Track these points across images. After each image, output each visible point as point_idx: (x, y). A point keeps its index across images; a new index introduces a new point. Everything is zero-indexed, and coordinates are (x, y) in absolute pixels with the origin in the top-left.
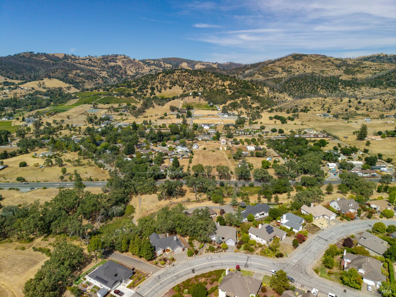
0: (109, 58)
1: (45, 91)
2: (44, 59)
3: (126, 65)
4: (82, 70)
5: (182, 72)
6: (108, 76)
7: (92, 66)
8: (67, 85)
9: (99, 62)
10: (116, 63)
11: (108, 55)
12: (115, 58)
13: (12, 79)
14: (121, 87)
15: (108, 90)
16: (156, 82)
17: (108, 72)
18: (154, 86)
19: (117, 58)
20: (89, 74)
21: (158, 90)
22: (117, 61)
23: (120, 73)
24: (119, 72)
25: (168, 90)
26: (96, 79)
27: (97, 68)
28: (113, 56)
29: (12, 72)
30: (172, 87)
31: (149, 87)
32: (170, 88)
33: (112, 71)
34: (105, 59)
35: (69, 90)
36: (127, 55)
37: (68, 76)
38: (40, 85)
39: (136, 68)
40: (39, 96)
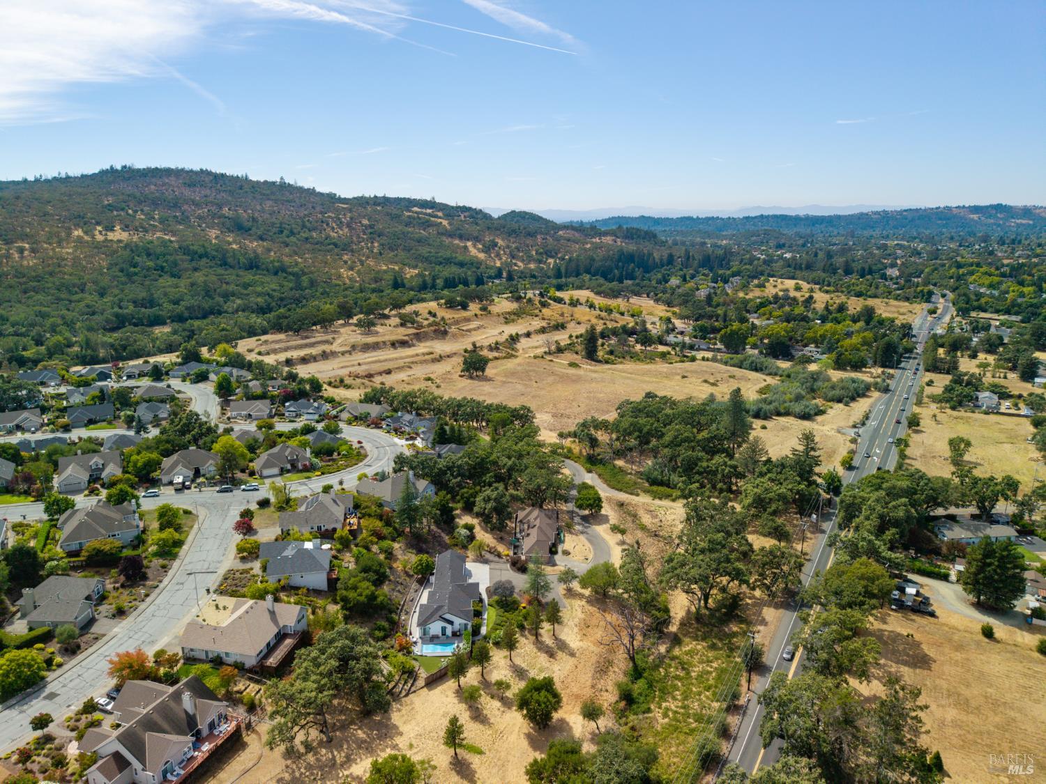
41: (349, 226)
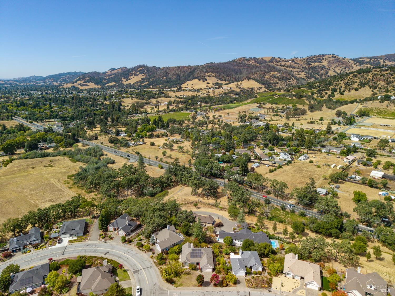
0: (315, 59)
1: (238, 90)
2: (252, 63)
3: (332, 65)
4: (280, 71)
5: (382, 70)
6: (306, 77)
7: (292, 67)
8: (260, 86)
9: (301, 63)
10: (321, 64)
11: (315, 55)
12: (321, 58)
13: (222, 80)
14: (303, 88)
15: (289, 91)
16: (342, 82)
17: (307, 73)
18: (337, 87)
19: (324, 58)
20: (284, 75)
21: (340, 92)
22: (323, 61)
23: (321, 73)
24: (319, 72)
25: (353, 92)
26: (290, 79)
27: (296, 69)
28: (321, 55)
29: (223, 75)
30: (360, 88)
31: (330, 89)
32: (357, 90)
33: (312, 72)
34: (310, 60)
35: (259, 90)
36: (336, 54)
37: (264, 78)
38: (237, 86)
39: (342, 68)
40: (232, 95)
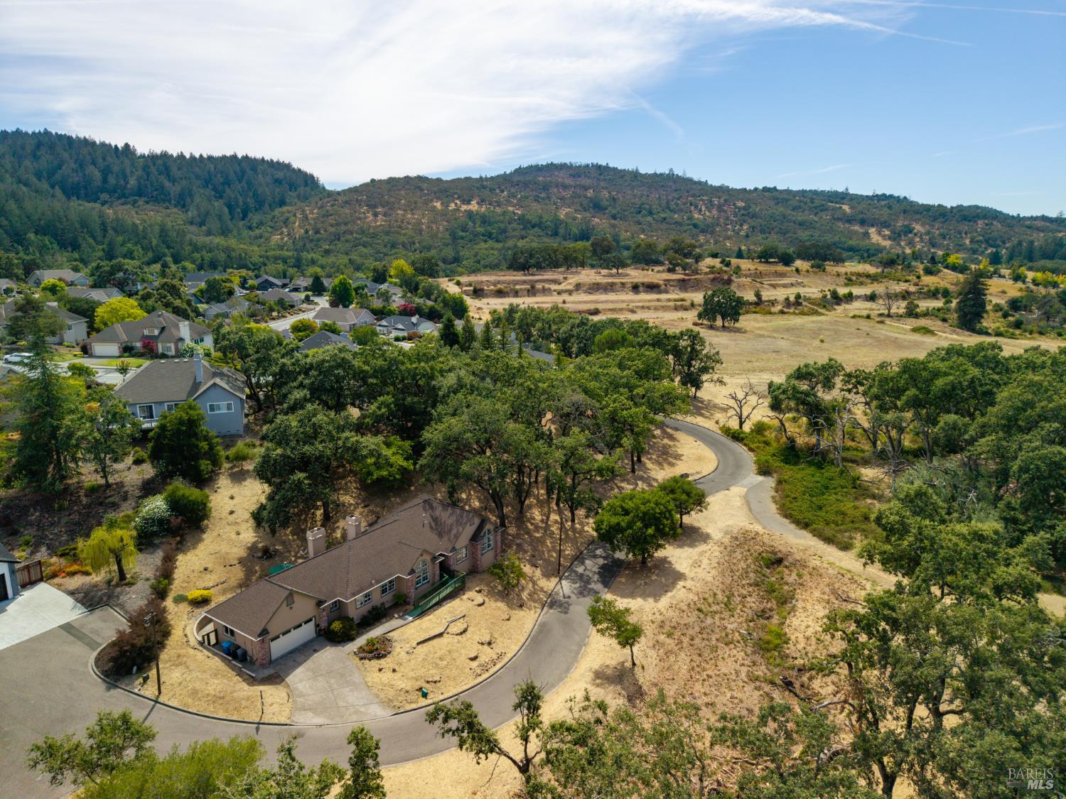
41: (720, 208)
